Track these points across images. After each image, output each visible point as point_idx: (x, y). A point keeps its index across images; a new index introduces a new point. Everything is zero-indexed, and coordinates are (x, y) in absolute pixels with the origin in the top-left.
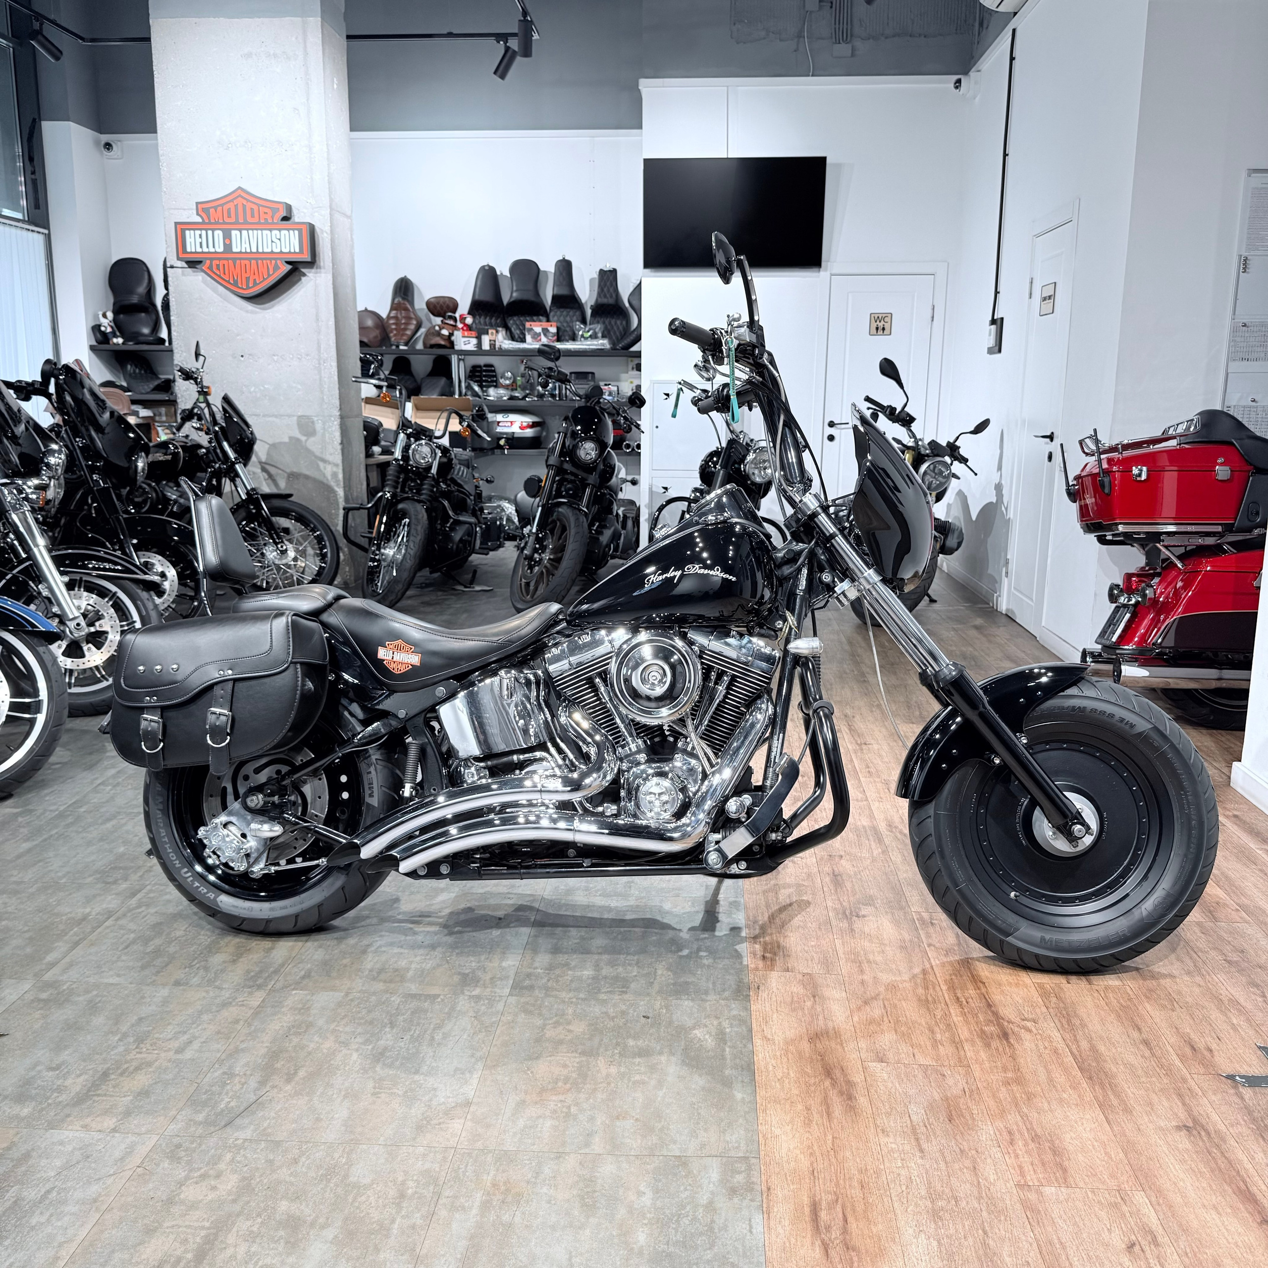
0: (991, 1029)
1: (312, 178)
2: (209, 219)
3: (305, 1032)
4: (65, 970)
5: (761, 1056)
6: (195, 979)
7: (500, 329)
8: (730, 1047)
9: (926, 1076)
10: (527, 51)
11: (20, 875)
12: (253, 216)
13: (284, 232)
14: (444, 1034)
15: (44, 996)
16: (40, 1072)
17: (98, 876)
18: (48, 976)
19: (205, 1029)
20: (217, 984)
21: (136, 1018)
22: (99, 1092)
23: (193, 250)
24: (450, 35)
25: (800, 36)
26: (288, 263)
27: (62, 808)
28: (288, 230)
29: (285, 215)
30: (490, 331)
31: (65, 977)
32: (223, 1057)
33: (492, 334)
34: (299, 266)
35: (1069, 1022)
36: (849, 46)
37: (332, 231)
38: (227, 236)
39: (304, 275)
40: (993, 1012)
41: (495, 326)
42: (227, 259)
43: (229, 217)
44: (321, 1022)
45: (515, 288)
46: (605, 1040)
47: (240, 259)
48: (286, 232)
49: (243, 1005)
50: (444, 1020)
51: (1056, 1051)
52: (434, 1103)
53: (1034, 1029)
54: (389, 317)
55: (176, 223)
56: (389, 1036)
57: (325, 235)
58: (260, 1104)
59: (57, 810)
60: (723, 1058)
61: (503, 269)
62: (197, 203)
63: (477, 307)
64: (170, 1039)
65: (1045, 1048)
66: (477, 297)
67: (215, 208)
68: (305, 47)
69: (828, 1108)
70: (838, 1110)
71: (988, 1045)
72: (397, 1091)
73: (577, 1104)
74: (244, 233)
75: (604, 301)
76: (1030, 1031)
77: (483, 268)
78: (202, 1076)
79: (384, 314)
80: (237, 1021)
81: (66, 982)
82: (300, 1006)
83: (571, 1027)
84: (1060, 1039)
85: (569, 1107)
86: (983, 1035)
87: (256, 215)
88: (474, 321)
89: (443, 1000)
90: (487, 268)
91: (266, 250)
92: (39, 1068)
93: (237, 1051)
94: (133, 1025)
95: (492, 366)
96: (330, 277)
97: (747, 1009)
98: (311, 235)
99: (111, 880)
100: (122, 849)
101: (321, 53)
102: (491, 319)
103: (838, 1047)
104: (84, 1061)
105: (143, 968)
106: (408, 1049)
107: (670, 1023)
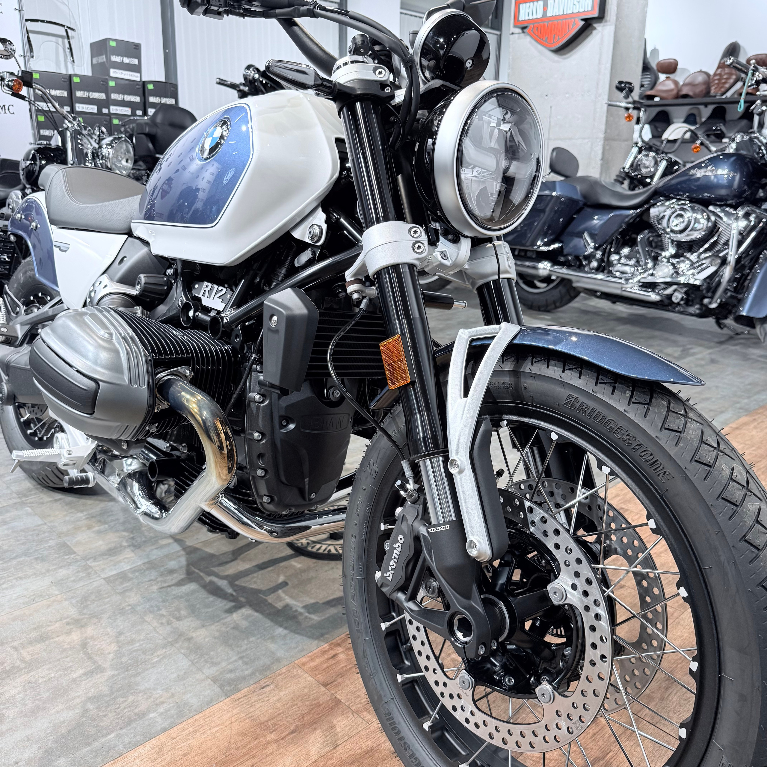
23: (524, 19)
26: (583, 20)
34: (591, 22)
38: (545, 5)
39: (595, 29)
42: (543, 22)
47: (551, 21)
54: (715, 74)
79: (712, 73)
91: (570, 12)
96: (613, 28)
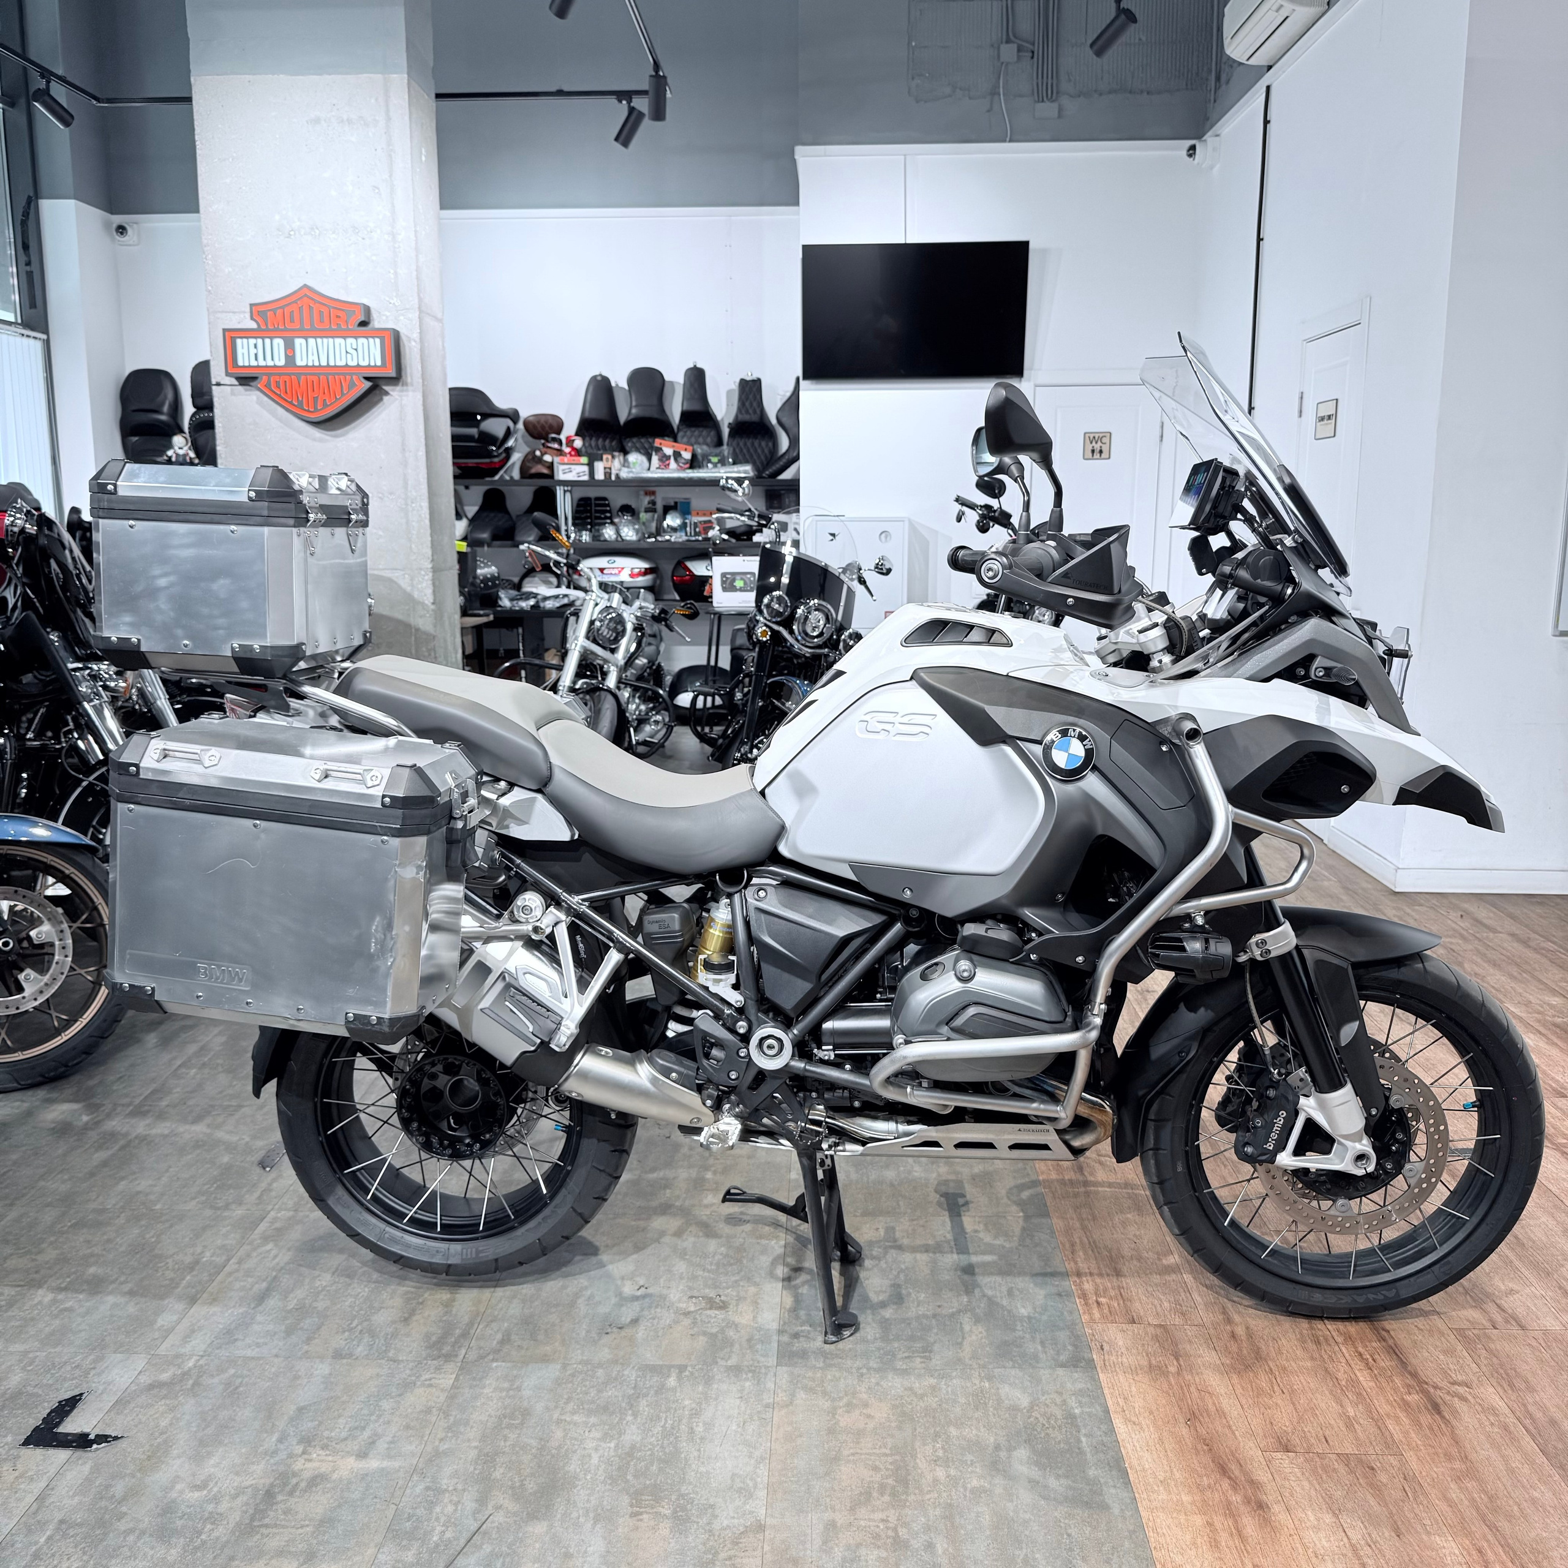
0: (1414, 1398)
1: (396, 273)
2: (266, 325)
3: (522, 1424)
4: (186, 1338)
5: (1129, 1447)
6: (359, 1349)
7: (616, 454)
8: (1085, 1435)
9: (1352, 1472)
10: (659, 114)
11: (101, 1199)
12: (321, 322)
13: (362, 341)
14: (705, 1424)
15: (165, 1376)
16: (181, 1492)
17: (204, 1198)
18: (164, 1349)
19: (389, 1422)
20: (391, 1354)
21: (293, 1408)
22: (266, 1521)
23: (247, 364)
24: (560, 93)
25: (994, 93)
26: (367, 379)
27: (137, 1101)
28: (366, 337)
29: (363, 319)
30: (605, 457)
31: (187, 1349)
32: (420, 1465)
33: (607, 460)
34: (380, 382)
35: (1511, 1385)
36: (1055, 105)
37: (421, 339)
38: (290, 347)
39: (387, 393)
40: (1410, 1373)
41: (611, 450)
42: (289, 375)
43: (292, 321)
44: (539, 1407)
45: (634, 403)
46: (919, 1430)
47: (305, 374)
48: (364, 340)
49: (431, 1386)
50: (699, 1404)
51: (1506, 1428)
52: (716, 1526)
53: (1470, 1398)
55: (224, 330)
56: (634, 1427)
57: (413, 343)
58: (485, 1533)
59: (129, 1105)
60: (1081, 1452)
61: (619, 380)
62: (251, 305)
63: (587, 427)
64: (346, 1439)
65: (1492, 1424)
66: (587, 415)
67: (274, 311)
68: (387, 111)
69: (1236, 1522)
70: (1250, 1524)
71: (1417, 1424)
72: (661, 1509)
73: (906, 1525)
74: (311, 341)
75: (746, 417)
76: (1464, 1399)
77: (594, 378)
78: (398, 1493)
80: (428, 1411)
81: (191, 1356)
82: (506, 1385)
83: (868, 1411)
84: (1507, 1411)
85: (895, 1529)
86: (1406, 1406)
87: (326, 320)
88: (584, 445)
89: (692, 1373)
90: (599, 378)
91: (339, 363)
92: (178, 1487)
93: (437, 1454)
94: (292, 1419)
95: (605, 499)
96: (419, 396)
97: (1095, 1380)
98: (394, 344)
99: (221, 1204)
100: (226, 1159)
101: (407, 118)
102: (604, 440)
103: (1227, 1431)
104: (237, 1474)
105: (289, 1332)
106: (662, 1447)
107: (1000, 1401)
